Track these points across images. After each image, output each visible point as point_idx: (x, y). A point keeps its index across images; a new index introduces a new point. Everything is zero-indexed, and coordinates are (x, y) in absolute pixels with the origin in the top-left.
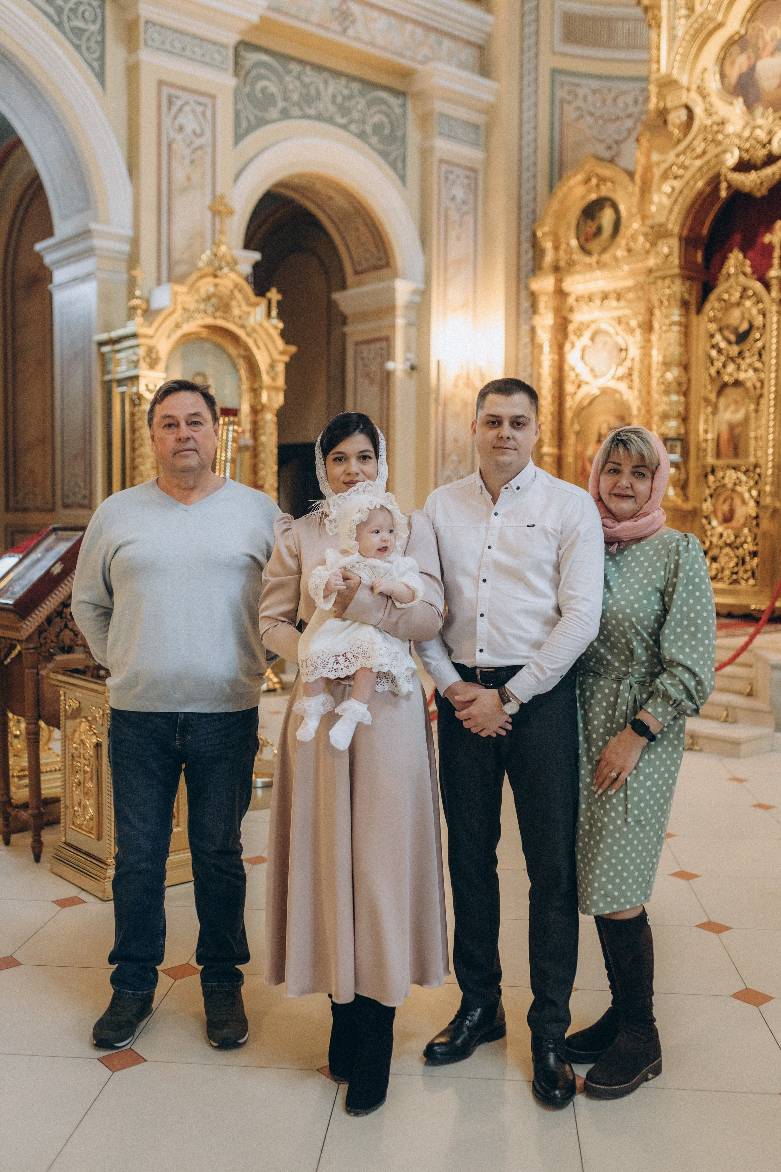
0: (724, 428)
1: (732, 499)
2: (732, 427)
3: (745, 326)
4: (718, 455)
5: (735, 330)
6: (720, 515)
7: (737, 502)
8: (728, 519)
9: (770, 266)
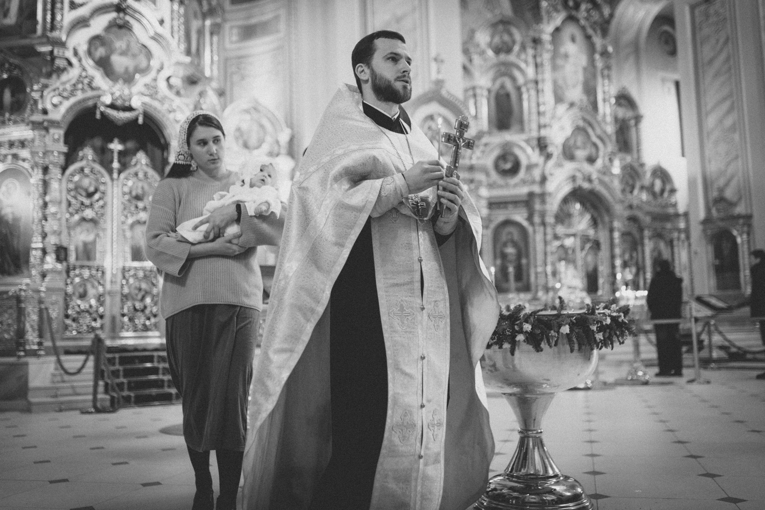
0: (81, 245)
1: (85, 285)
2: (85, 244)
3: (92, 189)
4: (77, 259)
5: (86, 190)
6: (77, 294)
7: (89, 286)
8: (83, 296)
9: (112, 161)
